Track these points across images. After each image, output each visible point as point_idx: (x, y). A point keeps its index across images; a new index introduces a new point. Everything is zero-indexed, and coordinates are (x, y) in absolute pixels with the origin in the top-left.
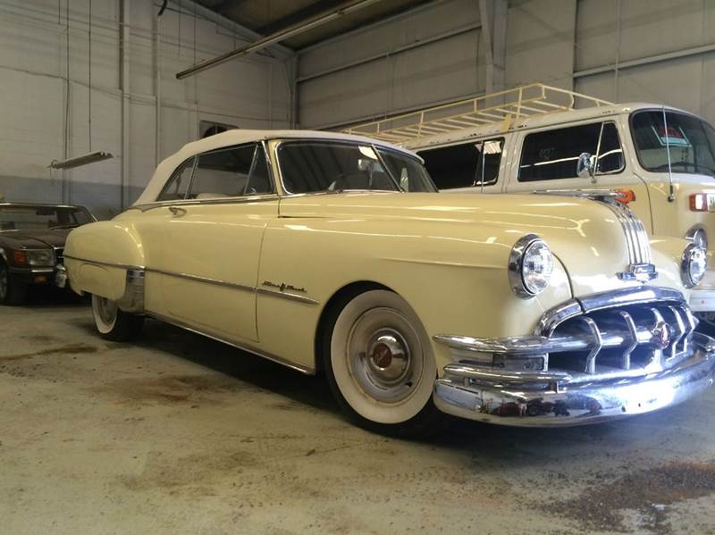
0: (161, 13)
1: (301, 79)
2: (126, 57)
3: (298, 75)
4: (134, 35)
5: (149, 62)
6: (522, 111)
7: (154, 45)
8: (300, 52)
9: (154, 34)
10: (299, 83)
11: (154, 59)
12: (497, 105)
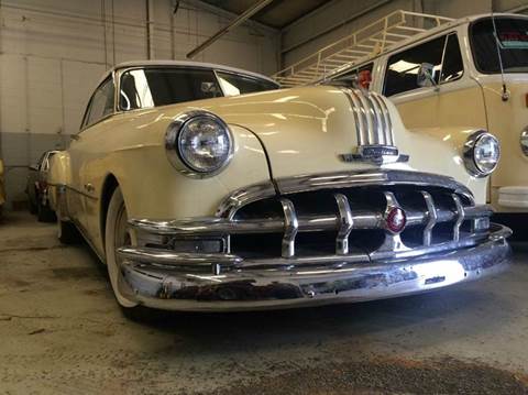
0: (175, 11)
1: (285, 50)
2: (151, 46)
3: (282, 47)
4: (158, 29)
5: (169, 48)
6: (388, 38)
7: (172, 35)
8: (284, 30)
9: (173, 27)
10: (284, 54)
11: (173, 46)
12: (369, 35)
